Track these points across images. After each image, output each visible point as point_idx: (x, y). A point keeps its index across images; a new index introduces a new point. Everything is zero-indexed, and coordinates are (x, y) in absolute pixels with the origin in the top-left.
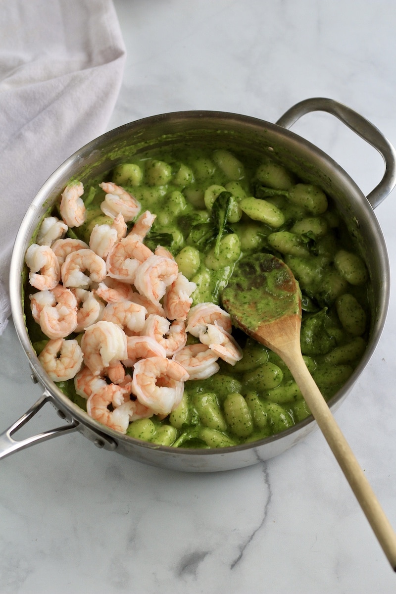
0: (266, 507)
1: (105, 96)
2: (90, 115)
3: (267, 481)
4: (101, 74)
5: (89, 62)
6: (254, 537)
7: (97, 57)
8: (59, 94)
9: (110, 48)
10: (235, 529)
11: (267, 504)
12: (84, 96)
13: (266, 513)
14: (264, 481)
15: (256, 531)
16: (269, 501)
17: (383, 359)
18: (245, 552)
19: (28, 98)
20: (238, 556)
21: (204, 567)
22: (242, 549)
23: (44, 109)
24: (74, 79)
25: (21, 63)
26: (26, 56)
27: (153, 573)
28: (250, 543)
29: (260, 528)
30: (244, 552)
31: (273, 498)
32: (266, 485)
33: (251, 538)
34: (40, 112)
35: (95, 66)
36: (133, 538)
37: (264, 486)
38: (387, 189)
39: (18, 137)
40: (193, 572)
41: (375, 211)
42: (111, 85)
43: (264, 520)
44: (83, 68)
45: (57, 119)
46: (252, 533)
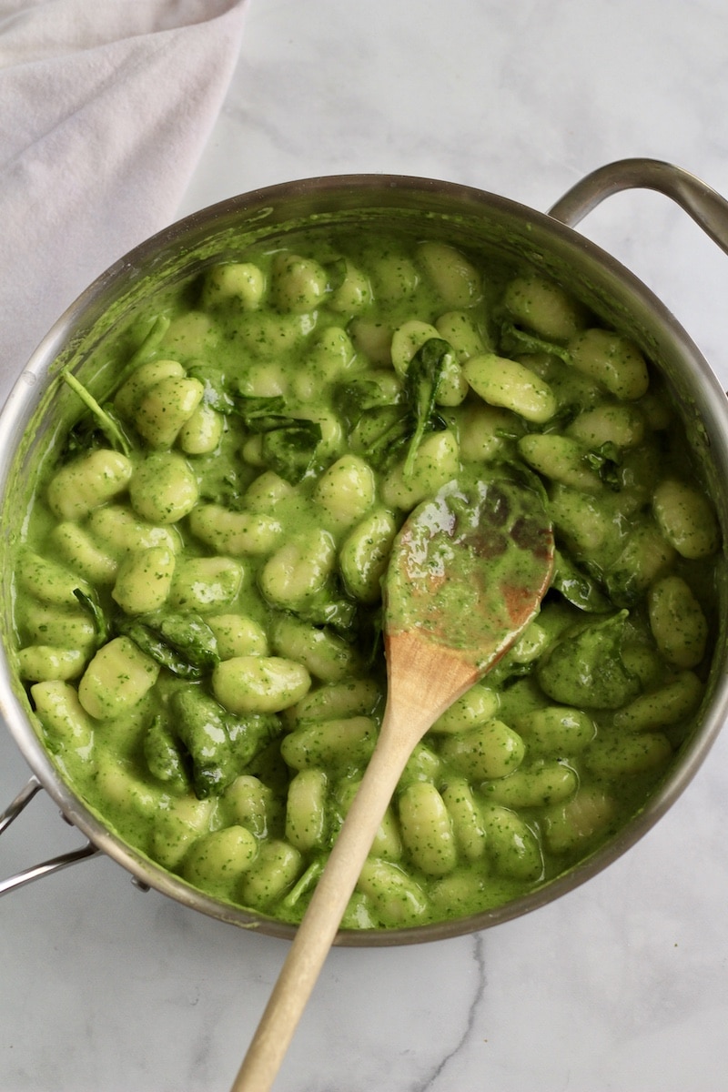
0: (472, 1009)
1: (198, 92)
2: (167, 131)
3: (478, 955)
4: (193, 45)
6: (443, 1070)
8: (103, 83)
10: (408, 1051)
11: (475, 1002)
13: (471, 1021)
14: (472, 955)
15: (448, 1058)
16: (479, 997)
19: (38, 91)
23: (70, 114)
24: (135, 53)
28: (435, 1082)
29: (456, 1051)
31: (487, 989)
32: (476, 964)
33: (439, 1070)
34: (62, 120)
35: (181, 26)
36: (202, 1057)
37: (470, 965)
39: (14, 173)
42: (213, 66)
43: (466, 1036)
44: (157, 27)
45: (98, 137)
46: (440, 1062)
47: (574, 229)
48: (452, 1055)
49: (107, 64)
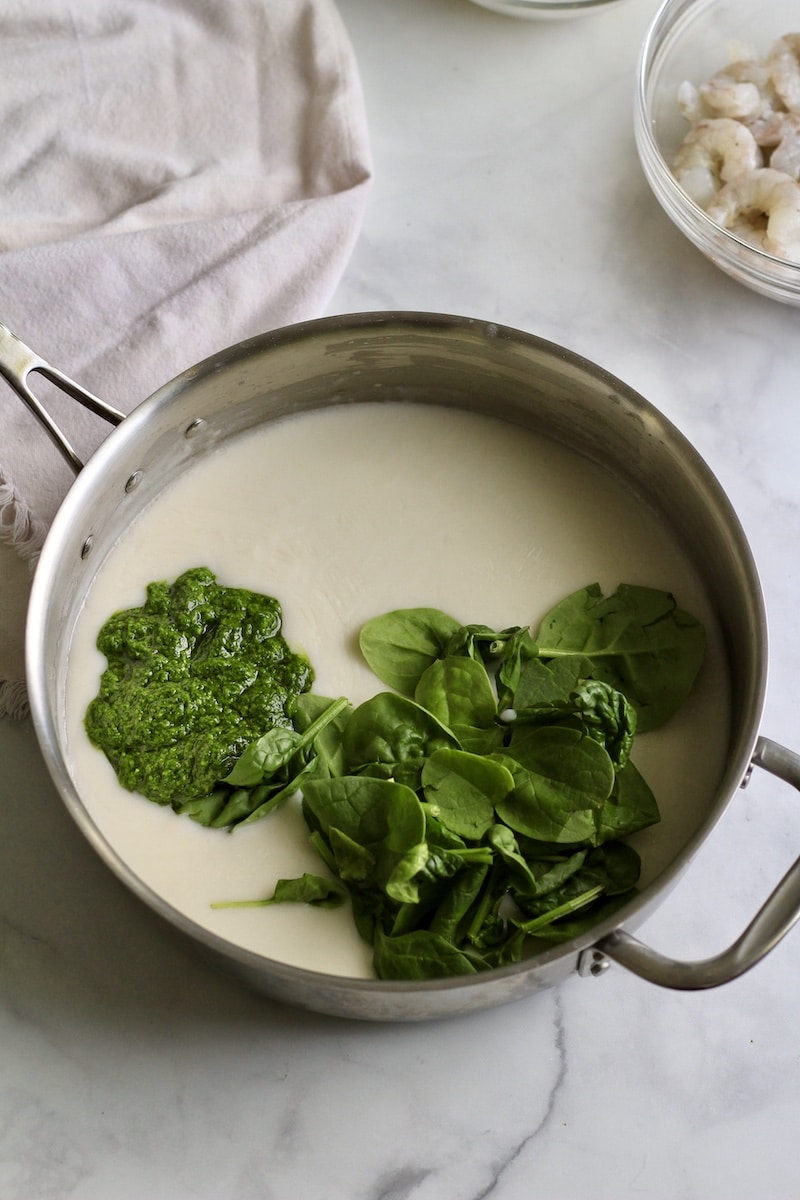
0: (553, 1094)
1: (323, 258)
2: (294, 290)
3: (560, 1043)
4: (325, 213)
5: (306, 188)
6: (523, 1151)
7: (322, 182)
8: (236, 246)
9: (345, 165)
10: (488, 1131)
11: (556, 1088)
12: (282, 255)
13: (551, 1106)
14: (554, 1044)
15: (528, 1139)
16: (559, 1083)
18: (502, 1178)
19: (173, 247)
20: (487, 1184)
22: (498, 1170)
23: (204, 273)
24: (267, 220)
25: (169, 179)
26: (181, 166)
28: (515, 1161)
29: (536, 1132)
30: (500, 1177)
31: (567, 1077)
32: (558, 1052)
33: (518, 1151)
34: (195, 280)
36: (288, 1129)
37: (553, 1053)
39: (149, 323)
42: (338, 238)
43: (546, 1119)
44: (290, 199)
45: (227, 294)
46: (520, 1142)
48: (532, 1137)
49: (240, 228)
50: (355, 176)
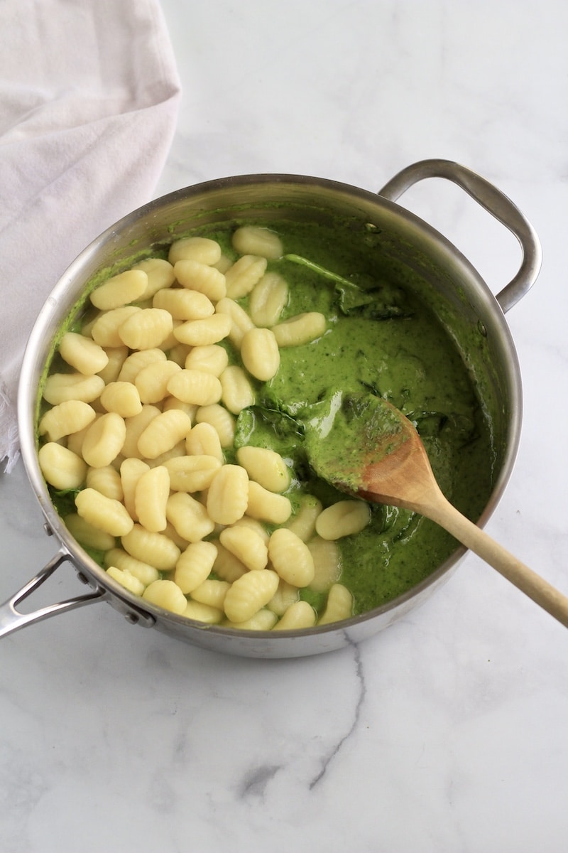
0: (358, 708)
1: (151, 150)
2: (132, 175)
3: (360, 673)
4: (147, 120)
5: (132, 101)
6: (341, 748)
7: (143, 96)
8: (90, 145)
9: (160, 83)
10: (316, 737)
11: (360, 704)
12: (125, 150)
13: (357, 716)
14: (356, 673)
15: (344, 739)
16: (362, 700)
17: (518, 511)
18: (329, 768)
19: (49, 152)
20: (319, 772)
21: (276, 786)
22: (325, 762)
23: (70, 166)
24: (111, 126)
25: (40, 102)
26: (47, 92)
27: (207, 794)
28: (336, 755)
29: (349, 735)
30: (327, 767)
31: (367, 696)
32: (359, 679)
33: (338, 748)
34: (64, 171)
35: (139, 109)
36: (181, 747)
37: (355, 680)
38: (524, 286)
39: (35, 204)
40: (260, 793)
41: (506, 316)
42: (161, 135)
43: (355, 725)
44: (123, 111)
45: (88, 180)
46: (338, 742)
47: (396, 203)
48: (346, 738)
50: (167, 92)
